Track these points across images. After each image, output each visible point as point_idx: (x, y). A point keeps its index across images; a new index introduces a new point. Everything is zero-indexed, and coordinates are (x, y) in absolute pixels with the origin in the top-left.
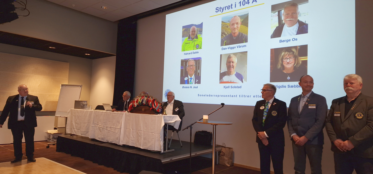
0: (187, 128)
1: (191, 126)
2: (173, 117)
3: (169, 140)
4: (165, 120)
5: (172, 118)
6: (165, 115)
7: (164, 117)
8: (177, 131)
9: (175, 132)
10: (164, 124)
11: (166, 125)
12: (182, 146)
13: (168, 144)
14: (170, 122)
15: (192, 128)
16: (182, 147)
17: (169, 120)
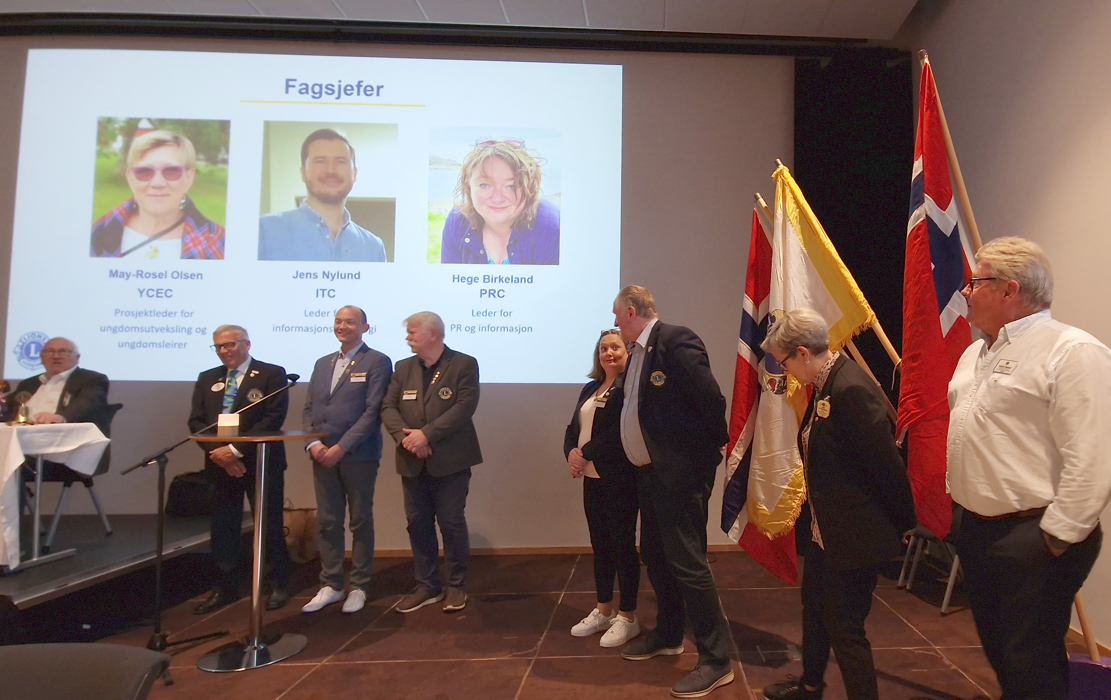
0: (145, 464)
1: (162, 459)
2: (70, 432)
3: (46, 520)
4: (23, 444)
5: (65, 436)
6: (28, 427)
7: (21, 433)
8: (88, 481)
9: (78, 486)
10: (21, 460)
11: (30, 461)
12: (109, 529)
13: (43, 535)
14: (51, 450)
15: (167, 461)
16: (109, 534)
17: (50, 445)
